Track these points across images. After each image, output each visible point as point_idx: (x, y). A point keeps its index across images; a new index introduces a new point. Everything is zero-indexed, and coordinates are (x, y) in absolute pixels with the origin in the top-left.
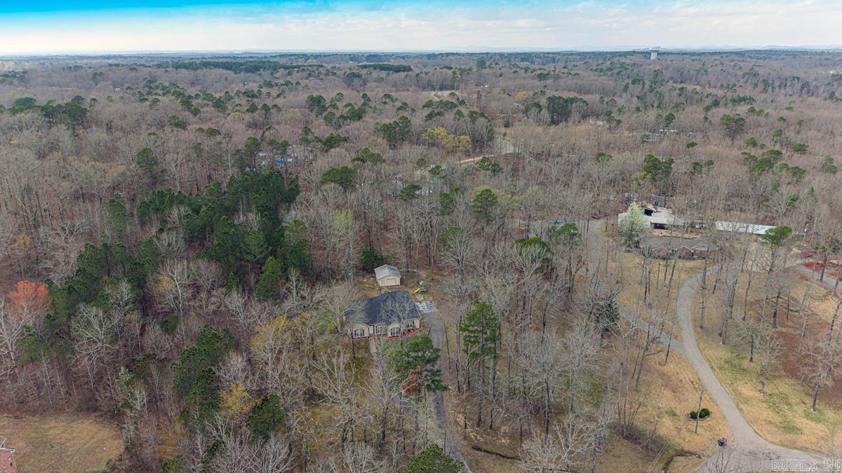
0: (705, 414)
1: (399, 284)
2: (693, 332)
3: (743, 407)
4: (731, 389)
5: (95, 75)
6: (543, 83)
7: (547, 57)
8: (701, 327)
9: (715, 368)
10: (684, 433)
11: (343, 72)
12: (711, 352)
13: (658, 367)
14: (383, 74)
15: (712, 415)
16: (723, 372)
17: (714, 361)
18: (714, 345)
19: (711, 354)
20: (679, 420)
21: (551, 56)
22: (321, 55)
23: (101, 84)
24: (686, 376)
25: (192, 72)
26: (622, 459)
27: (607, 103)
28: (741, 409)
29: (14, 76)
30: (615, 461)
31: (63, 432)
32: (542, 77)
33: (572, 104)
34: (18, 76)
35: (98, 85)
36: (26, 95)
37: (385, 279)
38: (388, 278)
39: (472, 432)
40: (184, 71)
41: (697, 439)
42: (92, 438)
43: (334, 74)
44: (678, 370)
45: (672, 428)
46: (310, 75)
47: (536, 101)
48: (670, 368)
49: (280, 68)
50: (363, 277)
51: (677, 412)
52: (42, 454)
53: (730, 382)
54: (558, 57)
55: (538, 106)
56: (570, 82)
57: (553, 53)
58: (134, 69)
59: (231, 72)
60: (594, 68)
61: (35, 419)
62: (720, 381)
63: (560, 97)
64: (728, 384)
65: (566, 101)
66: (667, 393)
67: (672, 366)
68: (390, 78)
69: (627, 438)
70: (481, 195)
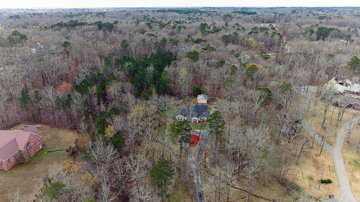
0: (328, 182)
1: (206, 103)
2: (342, 144)
3: (352, 183)
4: (350, 174)
5: (127, 14)
6: (320, 21)
7: (332, 9)
8: (348, 142)
9: (346, 162)
10: (313, 188)
11: (223, 14)
12: (347, 155)
13: (315, 157)
14: (242, 15)
15: (333, 184)
16: (350, 165)
17: (347, 159)
18: (351, 152)
19: (347, 156)
20: (313, 182)
21: (335, 9)
22: (221, 8)
23: (128, 17)
24: (327, 162)
25: (163, 14)
26: (273, 192)
27: (352, 31)
28: (351, 184)
29: (101, 14)
30: (270, 192)
31: (63, 135)
32: (321, 18)
33: (331, 31)
34: (102, 14)
35: (127, 18)
36: (99, 20)
37: (201, 100)
38: (202, 99)
39: (209, 165)
40: (160, 13)
41: (319, 192)
42: (71, 138)
43: (219, 15)
44: (325, 160)
45: (307, 184)
46: (209, 15)
47: (312, 29)
48: (321, 158)
49: (198, 12)
50: (193, 98)
51: (314, 178)
52: (53, 140)
53: (351, 171)
54: (339, 9)
55: (312, 32)
56: (336, 21)
57: (337, 7)
58: (142, 12)
59: (178, 14)
60: (355, 14)
61: (57, 129)
62: (346, 169)
63: (325, 27)
64: (350, 171)
65: (328, 30)
66: (313, 169)
67: (322, 157)
68: (244, 17)
69: (281, 183)
70: (250, 67)
